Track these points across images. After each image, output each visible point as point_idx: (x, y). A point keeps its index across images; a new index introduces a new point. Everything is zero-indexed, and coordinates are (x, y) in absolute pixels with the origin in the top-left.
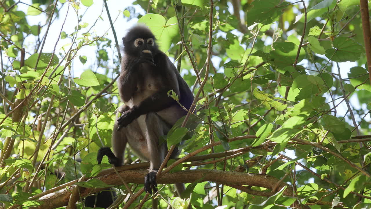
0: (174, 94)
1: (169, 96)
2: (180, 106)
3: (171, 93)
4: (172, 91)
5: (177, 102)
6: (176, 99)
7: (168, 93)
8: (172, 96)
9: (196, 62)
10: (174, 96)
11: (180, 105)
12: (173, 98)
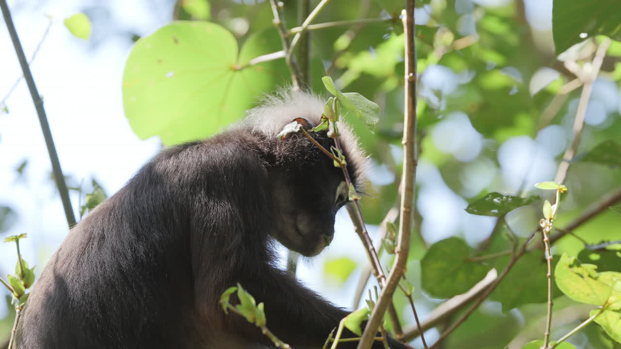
0: (249, 301)
1: (228, 309)
2: (274, 345)
3: (235, 300)
4: (236, 292)
5: (259, 329)
6: (255, 319)
7: (225, 300)
8: (241, 310)
9: (356, 200)
10: (250, 308)
11: (274, 339)
12: (243, 319)
